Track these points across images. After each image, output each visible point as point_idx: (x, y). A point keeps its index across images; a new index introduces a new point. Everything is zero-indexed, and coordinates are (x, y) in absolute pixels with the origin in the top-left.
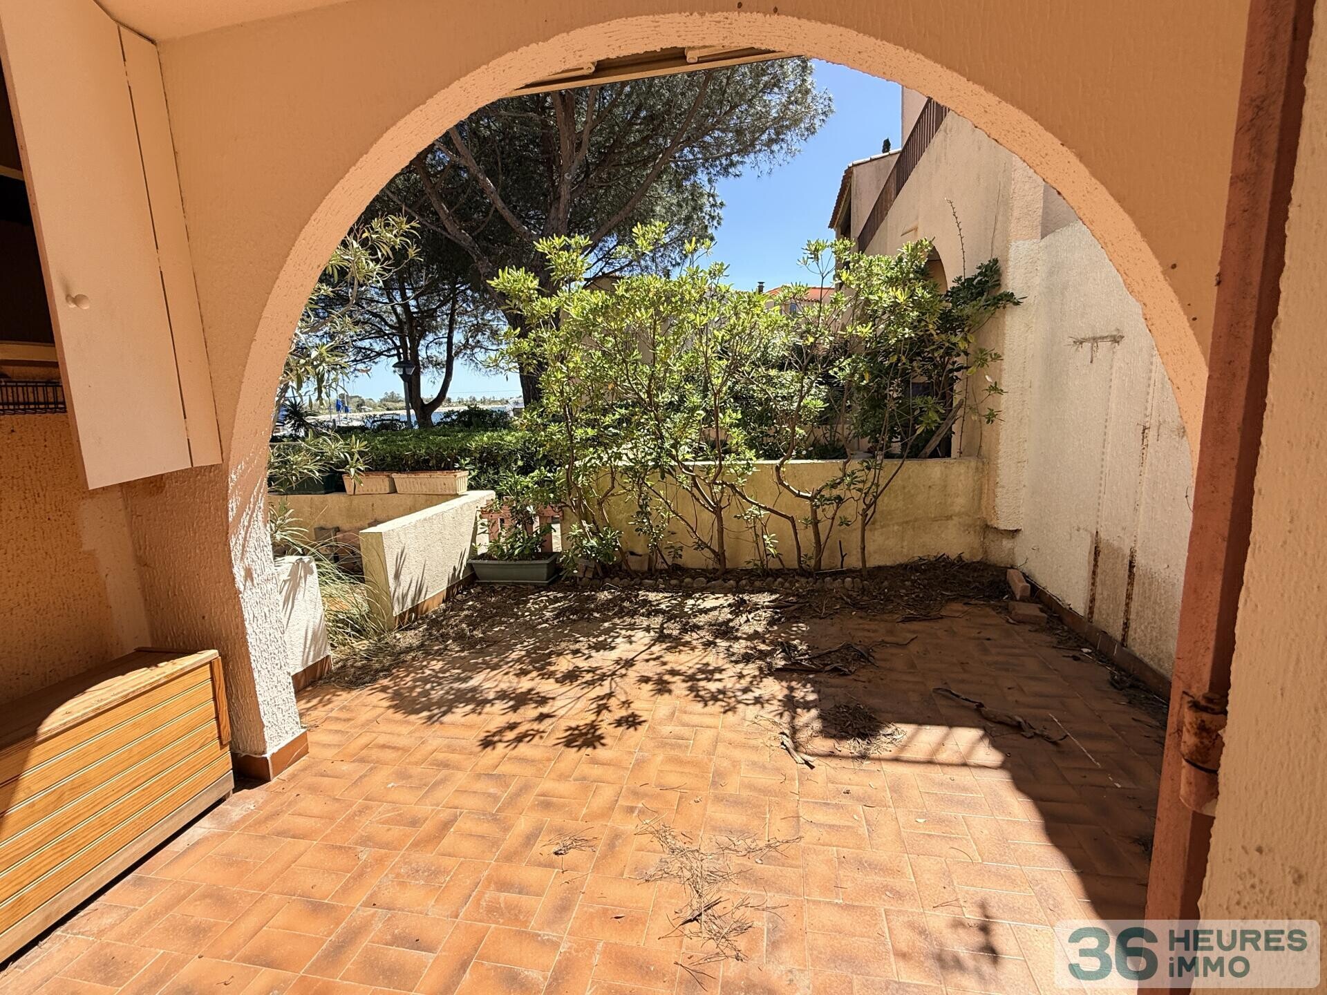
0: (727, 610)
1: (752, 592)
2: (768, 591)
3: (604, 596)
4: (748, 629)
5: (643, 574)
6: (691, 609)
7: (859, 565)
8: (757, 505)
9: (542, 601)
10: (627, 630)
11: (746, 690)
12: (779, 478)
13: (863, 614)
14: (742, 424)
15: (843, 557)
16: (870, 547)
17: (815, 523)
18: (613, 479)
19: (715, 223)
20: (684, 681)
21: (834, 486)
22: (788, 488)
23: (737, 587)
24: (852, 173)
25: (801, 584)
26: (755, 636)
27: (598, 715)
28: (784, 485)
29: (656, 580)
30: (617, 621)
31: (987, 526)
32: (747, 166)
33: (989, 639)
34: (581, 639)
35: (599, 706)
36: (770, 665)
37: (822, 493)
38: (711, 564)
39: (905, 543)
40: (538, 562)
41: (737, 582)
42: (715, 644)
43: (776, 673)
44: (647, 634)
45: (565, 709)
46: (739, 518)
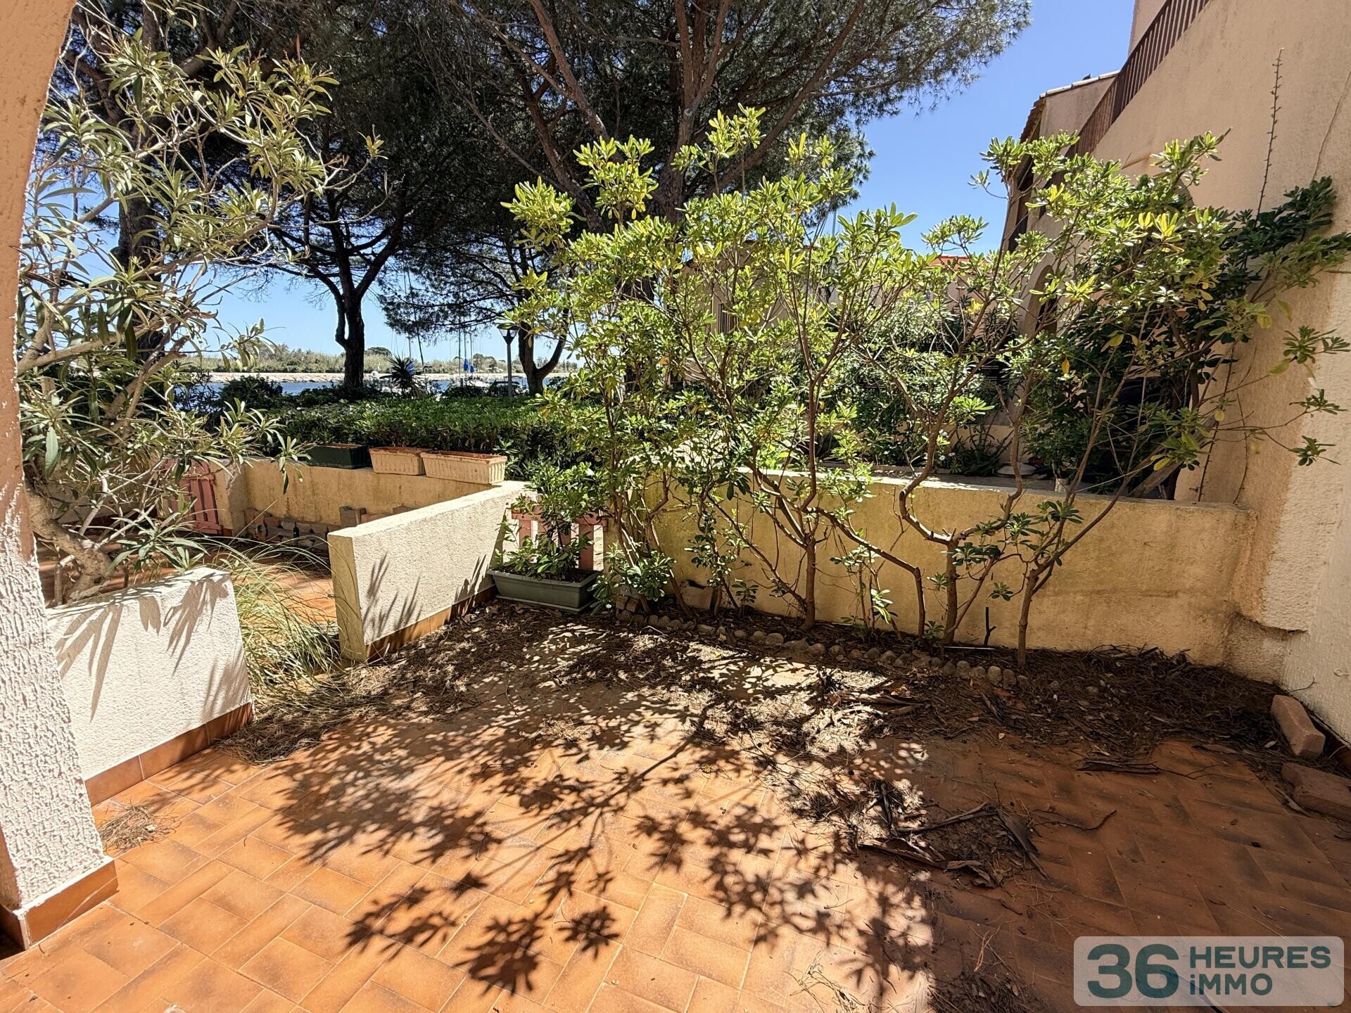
0: (804, 696)
1: (845, 667)
2: (870, 669)
3: (643, 642)
4: (829, 741)
5: (702, 614)
6: (754, 685)
7: (1013, 643)
8: (866, 546)
9: (562, 639)
10: (656, 711)
11: (804, 890)
12: (904, 511)
13: (1017, 740)
14: (858, 425)
15: (989, 631)
16: (1033, 621)
17: (952, 578)
18: (666, 490)
19: (861, 177)
20: (710, 844)
21: (990, 530)
22: (916, 525)
23: (827, 653)
24: (1044, 105)
25: (922, 667)
26: (839, 758)
27: (550, 900)
28: (911, 521)
29: (717, 627)
30: (646, 691)
31: (1239, 615)
32: (905, 102)
33: (1256, 845)
34: (587, 718)
35: (560, 875)
36: (854, 834)
37: (968, 540)
38: (795, 612)
39: (1091, 623)
40: (567, 584)
41: (827, 647)
42: (774, 763)
43: (862, 855)
44: (680, 726)
45: (509, 871)
46: (838, 562)
